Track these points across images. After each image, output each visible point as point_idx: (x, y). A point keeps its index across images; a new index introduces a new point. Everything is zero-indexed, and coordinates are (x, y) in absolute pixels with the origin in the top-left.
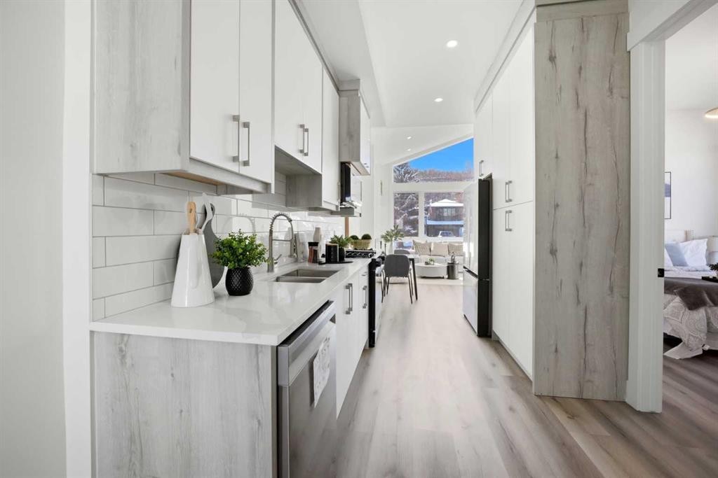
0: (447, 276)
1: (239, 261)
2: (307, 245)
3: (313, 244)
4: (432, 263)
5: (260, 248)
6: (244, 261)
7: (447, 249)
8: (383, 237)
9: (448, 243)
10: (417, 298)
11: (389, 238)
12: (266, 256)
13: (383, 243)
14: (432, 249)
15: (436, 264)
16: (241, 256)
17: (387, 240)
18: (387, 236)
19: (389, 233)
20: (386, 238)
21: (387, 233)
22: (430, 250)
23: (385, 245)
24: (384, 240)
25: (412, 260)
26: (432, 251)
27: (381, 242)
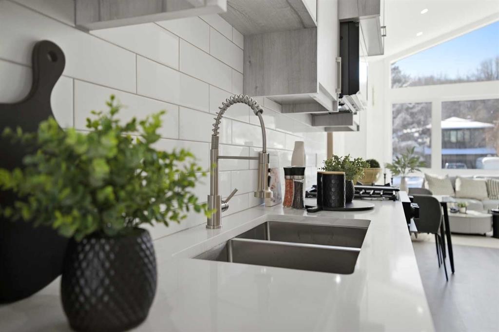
0: (491, 233)
1: (104, 207)
2: (282, 173)
3: (295, 172)
4: (463, 210)
5: (180, 166)
6: (121, 209)
7: (485, 188)
8: (388, 166)
9: (485, 179)
11: (399, 168)
12: (201, 191)
13: (389, 175)
14: (457, 189)
15: (472, 213)
16: (109, 190)
17: (396, 172)
18: (397, 165)
19: (400, 160)
20: (394, 168)
21: (397, 160)
22: (454, 189)
23: (392, 179)
24: (391, 172)
25: (444, 205)
26: (458, 192)
27: (385, 175)
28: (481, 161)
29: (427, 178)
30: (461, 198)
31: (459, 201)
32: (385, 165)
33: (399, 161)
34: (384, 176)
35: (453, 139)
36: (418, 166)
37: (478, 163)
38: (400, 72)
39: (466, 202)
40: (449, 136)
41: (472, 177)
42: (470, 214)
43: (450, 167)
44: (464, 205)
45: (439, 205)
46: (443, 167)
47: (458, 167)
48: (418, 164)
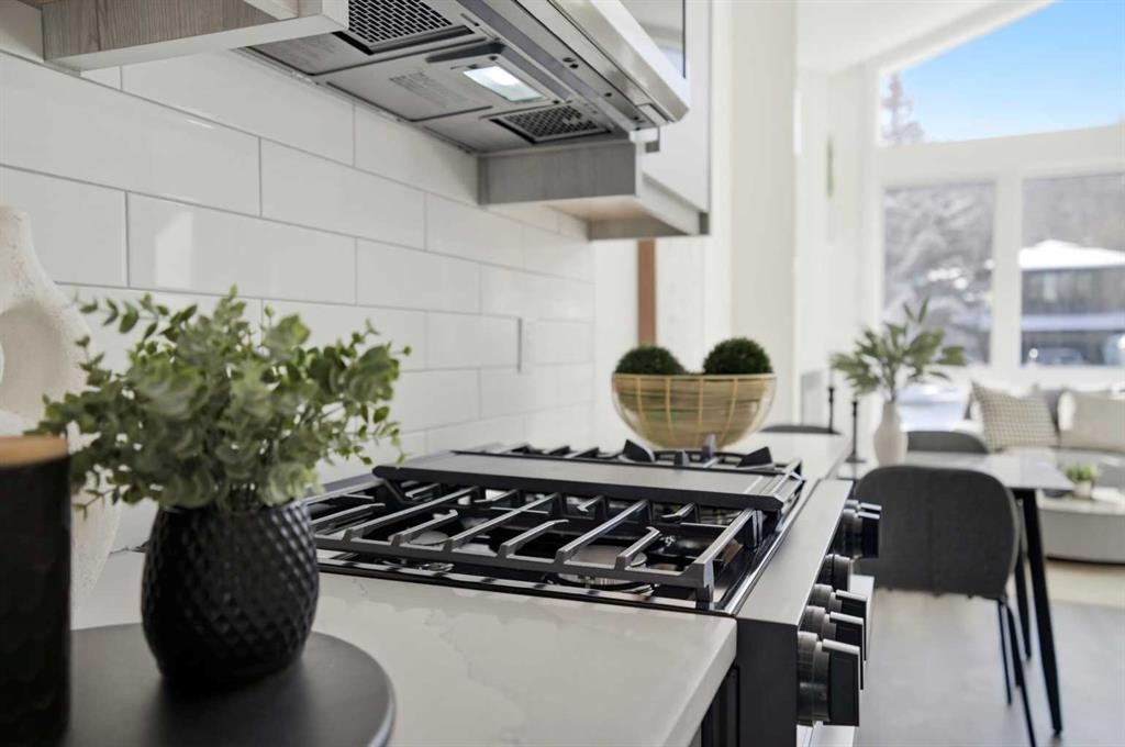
4: (1084, 488)
8: (841, 363)
10: (1057, 725)
11: (876, 369)
13: (845, 391)
14: (1066, 421)
15: (1107, 497)
17: (866, 382)
18: (868, 359)
19: (878, 341)
20: (860, 371)
21: (867, 343)
22: (1056, 421)
23: (855, 404)
24: (853, 381)
25: (1027, 496)
26: (1068, 433)
27: (831, 390)
28: (1115, 347)
29: (979, 395)
30: (1075, 449)
31: (1073, 460)
32: (832, 360)
33: (874, 345)
34: (826, 395)
35: (1050, 293)
36: (941, 362)
37: (1108, 352)
38: (921, 133)
39: (1092, 464)
40: (1041, 287)
41: (1108, 392)
42: (1107, 503)
43: (1044, 361)
44: (1085, 476)
45: (1006, 500)
46: (1024, 358)
47: (1066, 361)
48: (938, 354)
